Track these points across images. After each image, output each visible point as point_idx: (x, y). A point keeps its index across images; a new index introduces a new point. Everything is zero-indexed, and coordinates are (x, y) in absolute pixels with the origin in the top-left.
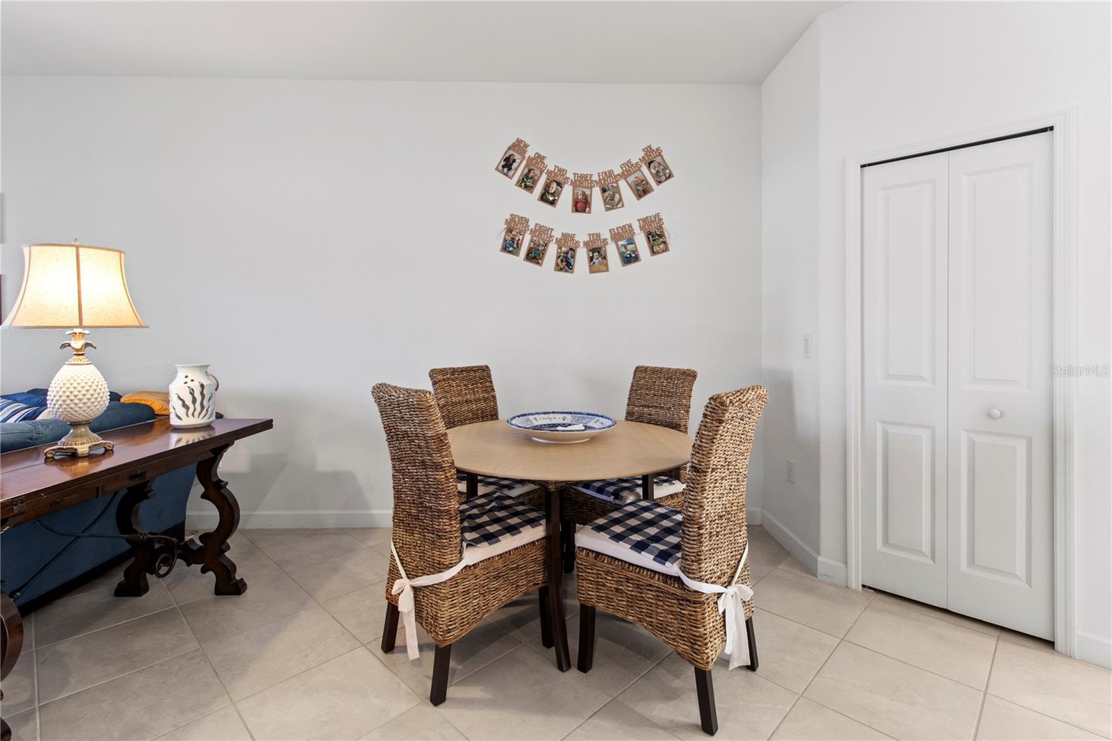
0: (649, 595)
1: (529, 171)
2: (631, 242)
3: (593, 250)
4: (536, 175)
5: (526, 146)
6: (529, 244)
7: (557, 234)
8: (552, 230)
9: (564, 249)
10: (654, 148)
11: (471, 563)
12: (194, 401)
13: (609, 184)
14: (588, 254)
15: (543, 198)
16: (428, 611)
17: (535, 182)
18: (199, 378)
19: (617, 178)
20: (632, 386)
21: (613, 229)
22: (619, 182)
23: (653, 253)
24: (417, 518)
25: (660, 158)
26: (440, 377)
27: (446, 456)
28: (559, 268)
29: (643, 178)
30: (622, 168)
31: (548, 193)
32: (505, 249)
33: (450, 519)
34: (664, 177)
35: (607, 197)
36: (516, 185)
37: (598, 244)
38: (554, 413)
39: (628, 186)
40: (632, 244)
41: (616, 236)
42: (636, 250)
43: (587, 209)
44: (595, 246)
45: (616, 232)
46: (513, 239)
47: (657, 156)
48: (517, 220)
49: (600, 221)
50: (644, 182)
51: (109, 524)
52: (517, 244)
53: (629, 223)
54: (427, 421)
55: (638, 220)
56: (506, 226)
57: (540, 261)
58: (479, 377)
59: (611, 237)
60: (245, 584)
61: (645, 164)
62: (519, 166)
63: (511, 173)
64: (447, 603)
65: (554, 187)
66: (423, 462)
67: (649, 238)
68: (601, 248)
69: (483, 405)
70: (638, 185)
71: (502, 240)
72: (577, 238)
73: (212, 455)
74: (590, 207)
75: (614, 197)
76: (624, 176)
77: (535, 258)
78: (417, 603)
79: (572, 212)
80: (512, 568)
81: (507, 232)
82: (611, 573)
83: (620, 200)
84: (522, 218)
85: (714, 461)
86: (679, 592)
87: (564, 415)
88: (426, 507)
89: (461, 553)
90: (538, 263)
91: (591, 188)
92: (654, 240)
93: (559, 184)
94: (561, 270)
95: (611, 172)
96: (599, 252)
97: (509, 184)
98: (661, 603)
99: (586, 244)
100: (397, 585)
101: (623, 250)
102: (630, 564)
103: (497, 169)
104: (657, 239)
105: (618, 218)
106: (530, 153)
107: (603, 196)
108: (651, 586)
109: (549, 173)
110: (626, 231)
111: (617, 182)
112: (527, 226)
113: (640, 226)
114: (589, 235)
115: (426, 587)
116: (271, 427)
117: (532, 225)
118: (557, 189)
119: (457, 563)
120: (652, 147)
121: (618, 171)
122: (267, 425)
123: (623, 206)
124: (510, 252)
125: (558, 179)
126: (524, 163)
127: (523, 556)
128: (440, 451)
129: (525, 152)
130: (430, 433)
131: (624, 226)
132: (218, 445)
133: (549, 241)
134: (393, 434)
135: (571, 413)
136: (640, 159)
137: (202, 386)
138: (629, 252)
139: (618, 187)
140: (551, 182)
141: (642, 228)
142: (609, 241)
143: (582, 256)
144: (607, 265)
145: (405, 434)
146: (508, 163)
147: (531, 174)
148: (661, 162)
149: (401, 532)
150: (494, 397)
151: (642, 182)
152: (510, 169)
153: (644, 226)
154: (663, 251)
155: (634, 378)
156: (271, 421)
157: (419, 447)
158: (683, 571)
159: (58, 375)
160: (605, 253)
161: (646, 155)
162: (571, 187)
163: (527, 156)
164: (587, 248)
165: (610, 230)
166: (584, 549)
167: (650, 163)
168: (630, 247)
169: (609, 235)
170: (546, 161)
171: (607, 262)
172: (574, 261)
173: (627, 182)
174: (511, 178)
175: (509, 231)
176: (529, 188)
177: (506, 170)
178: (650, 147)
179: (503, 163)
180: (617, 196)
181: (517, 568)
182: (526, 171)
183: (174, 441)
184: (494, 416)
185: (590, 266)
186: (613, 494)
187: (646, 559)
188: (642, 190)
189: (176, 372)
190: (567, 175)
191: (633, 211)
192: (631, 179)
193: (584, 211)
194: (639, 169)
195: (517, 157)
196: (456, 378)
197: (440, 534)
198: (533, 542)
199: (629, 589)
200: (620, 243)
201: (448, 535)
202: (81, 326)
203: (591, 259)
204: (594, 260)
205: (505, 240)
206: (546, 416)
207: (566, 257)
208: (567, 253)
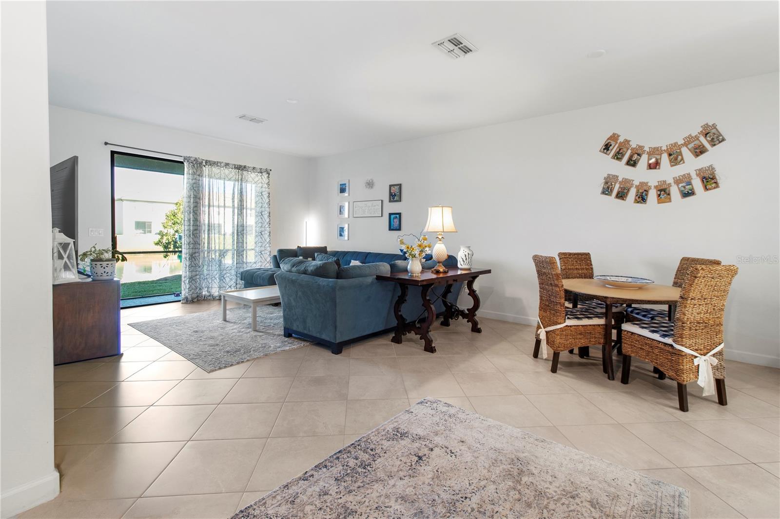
0: (656, 351)
1: (620, 150)
2: (689, 183)
3: (661, 191)
4: (624, 151)
5: (619, 136)
6: (619, 189)
7: (636, 183)
8: (633, 180)
9: (640, 191)
10: (710, 124)
11: (569, 325)
12: (466, 259)
13: (674, 150)
14: (657, 193)
15: (628, 163)
16: (551, 339)
17: (623, 156)
18: (467, 251)
19: (680, 147)
20: (679, 268)
21: (676, 177)
22: (682, 149)
23: (706, 189)
24: (548, 306)
25: (715, 130)
26: (563, 256)
27: (560, 282)
28: (636, 201)
29: (700, 144)
30: (684, 140)
31: (632, 160)
32: (603, 193)
33: (561, 306)
34: (718, 142)
35: (672, 159)
36: (611, 158)
37: (664, 187)
38: (622, 276)
39: (688, 150)
40: (690, 185)
41: (677, 181)
42: (693, 189)
43: (658, 167)
44: (662, 188)
45: (678, 178)
46: (608, 188)
47: (712, 129)
48: (611, 177)
49: (667, 173)
50: (702, 147)
51: (440, 301)
52: (611, 190)
53: (688, 173)
54: (553, 268)
55: (696, 170)
56: (604, 181)
57: (625, 198)
58: (585, 258)
59: (674, 182)
60: (481, 330)
61: (702, 135)
62: (613, 148)
63: (609, 152)
64: (559, 337)
65: (636, 157)
66: (551, 283)
67: (703, 181)
68: (666, 189)
69: (585, 271)
70: (696, 149)
71: (602, 188)
72: (649, 184)
73: (471, 279)
74: (659, 166)
75: (677, 158)
76: (686, 144)
77: (621, 196)
78: (547, 337)
79: (647, 169)
80: (588, 333)
81: (605, 184)
82: (638, 341)
83: (682, 159)
84: (614, 175)
85: (691, 295)
86: (671, 350)
87: (627, 278)
88: (552, 301)
89: (565, 320)
90: (623, 199)
91: (661, 155)
92: (707, 182)
93: (639, 155)
94: (638, 202)
95: (676, 144)
96: (664, 191)
97: (608, 158)
98: (662, 354)
99: (656, 187)
100: (540, 330)
101: (683, 189)
102: (648, 338)
103: (600, 151)
104: (709, 180)
105: (680, 170)
106: (621, 139)
107: (669, 158)
108: (657, 347)
109: (632, 149)
110: (686, 177)
111: (680, 149)
112: (617, 179)
113: (696, 174)
114: (658, 182)
115: (551, 331)
116: (490, 272)
117: (620, 179)
118: (637, 157)
119: (563, 323)
120: (708, 124)
121: (681, 142)
122: (489, 272)
123: (684, 163)
124: (606, 194)
125: (638, 152)
126: (617, 145)
127: (594, 329)
128: (557, 280)
129: (618, 139)
130: (554, 273)
131: (684, 175)
132: (475, 275)
133: (631, 187)
134: (540, 274)
135: (631, 277)
136: (698, 133)
137: (469, 254)
138: (687, 190)
139: (681, 152)
140: (634, 154)
141: (697, 175)
142: (673, 184)
143: (652, 195)
144: (670, 199)
145: (545, 273)
146: (607, 147)
147: (621, 151)
148: (716, 132)
149: (542, 312)
150: (592, 268)
151: (699, 146)
152: (608, 150)
153: (700, 174)
154: (715, 188)
155: (680, 264)
156: (490, 270)
157: (550, 278)
158: (673, 341)
159: (435, 248)
160: (669, 191)
161: (704, 129)
162: (647, 155)
163: (619, 141)
164: (656, 189)
165: (673, 178)
166: (626, 331)
167: (706, 135)
168: (688, 187)
169: (673, 181)
170: (631, 143)
171: (670, 197)
172: (647, 197)
173: (688, 148)
174: (608, 155)
175: (606, 183)
176: (619, 159)
177: (605, 151)
178: (707, 124)
179: (604, 147)
180: (680, 158)
181: (590, 333)
182: (618, 150)
183: (459, 272)
184: (591, 276)
185: (658, 200)
186: (650, 318)
187: (656, 337)
188: (699, 151)
189: (460, 249)
190: (645, 149)
191: (691, 165)
192: (691, 146)
193: (656, 168)
194: (698, 139)
195: (613, 143)
196: (571, 257)
197: (556, 311)
198: (599, 325)
199: (647, 348)
200: (680, 185)
201: (560, 312)
202: (443, 232)
203: (659, 195)
204: (661, 196)
205: (604, 188)
206: (617, 278)
207: (642, 195)
208: (643, 193)
